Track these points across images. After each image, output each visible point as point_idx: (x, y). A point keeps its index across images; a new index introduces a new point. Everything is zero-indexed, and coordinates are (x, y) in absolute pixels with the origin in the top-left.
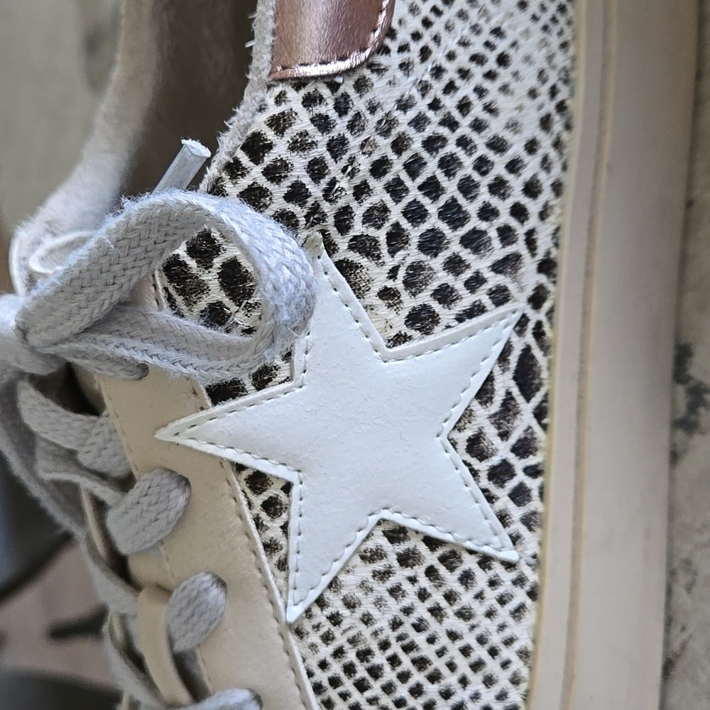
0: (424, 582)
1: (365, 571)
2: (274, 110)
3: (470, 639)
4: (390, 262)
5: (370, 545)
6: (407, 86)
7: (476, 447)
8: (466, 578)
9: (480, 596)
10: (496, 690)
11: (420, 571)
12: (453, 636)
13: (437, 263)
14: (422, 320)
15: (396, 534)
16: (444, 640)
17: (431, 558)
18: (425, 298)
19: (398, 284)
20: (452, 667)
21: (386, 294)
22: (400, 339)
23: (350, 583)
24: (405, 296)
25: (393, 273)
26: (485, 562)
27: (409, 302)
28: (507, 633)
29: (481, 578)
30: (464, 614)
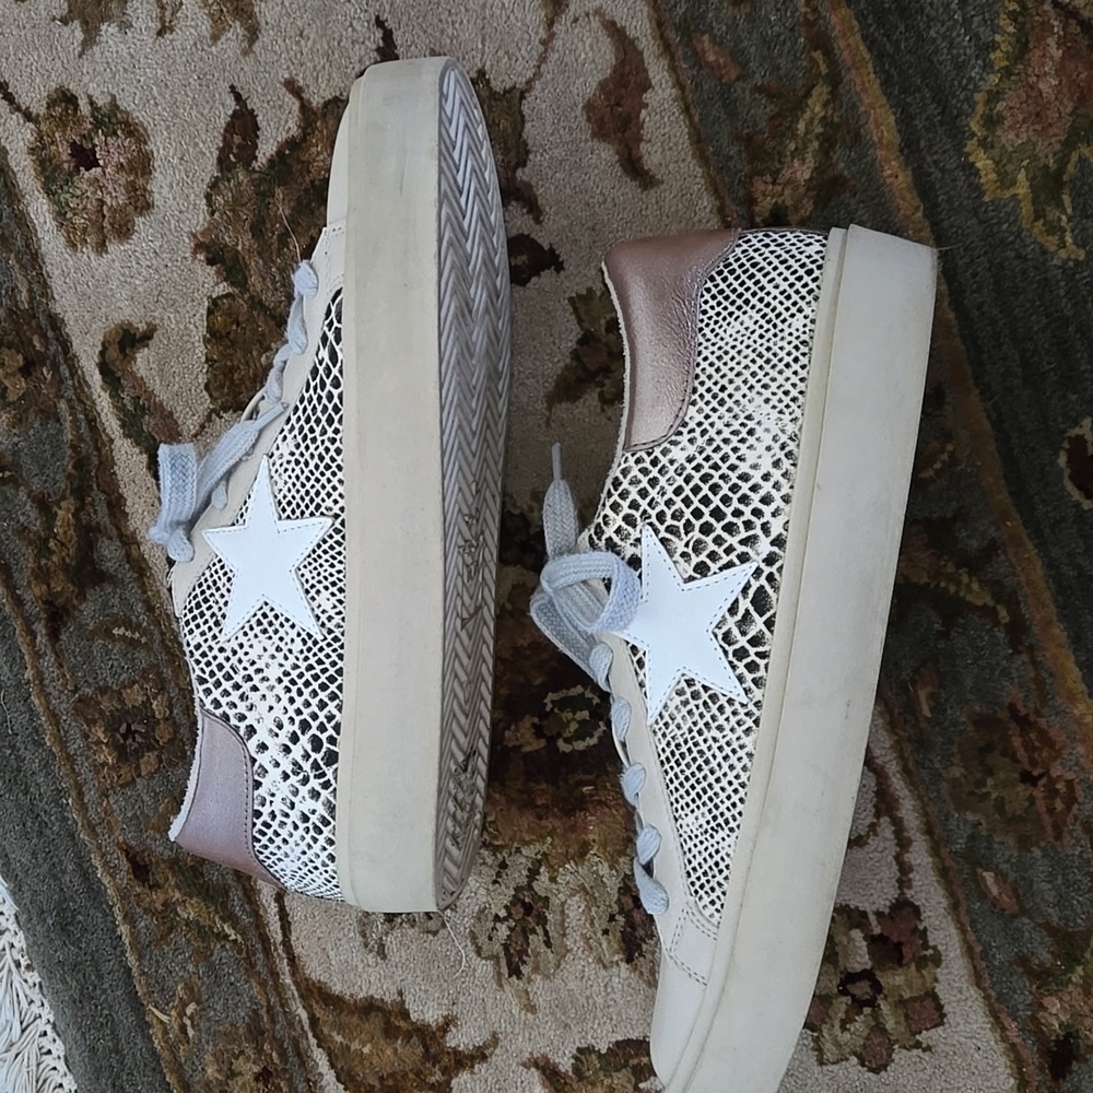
0: (702, 709)
1: (678, 700)
2: (623, 466)
3: (722, 742)
4: (686, 539)
5: (679, 687)
6: (691, 450)
7: (727, 638)
8: (721, 709)
9: (727, 719)
10: (735, 773)
11: (700, 702)
12: (715, 740)
13: (709, 539)
14: (702, 569)
15: (690, 683)
16: (710, 742)
17: (705, 696)
18: (703, 557)
19: (690, 550)
20: (714, 756)
21: (684, 555)
22: (691, 579)
23: (672, 706)
24: (693, 555)
25: (687, 545)
26: (730, 702)
27: (695, 560)
28: (741, 742)
29: (728, 710)
30: (720, 728)
